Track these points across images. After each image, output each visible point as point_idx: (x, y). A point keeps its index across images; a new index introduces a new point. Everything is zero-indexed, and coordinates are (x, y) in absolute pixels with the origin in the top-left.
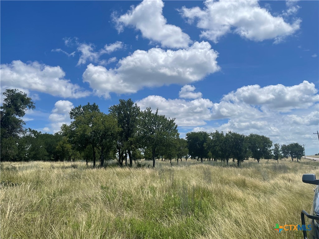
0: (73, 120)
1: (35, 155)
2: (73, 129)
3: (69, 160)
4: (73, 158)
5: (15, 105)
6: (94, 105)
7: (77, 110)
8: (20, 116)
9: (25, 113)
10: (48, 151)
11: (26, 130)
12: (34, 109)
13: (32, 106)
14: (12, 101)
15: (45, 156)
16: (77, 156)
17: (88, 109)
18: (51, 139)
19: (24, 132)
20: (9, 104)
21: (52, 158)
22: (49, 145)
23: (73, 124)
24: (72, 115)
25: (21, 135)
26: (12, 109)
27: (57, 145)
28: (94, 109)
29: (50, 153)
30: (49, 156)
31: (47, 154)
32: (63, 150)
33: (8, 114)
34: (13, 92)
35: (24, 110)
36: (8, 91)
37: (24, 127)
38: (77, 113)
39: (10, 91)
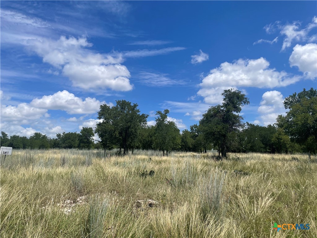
0: (288, 110)
1: (251, 147)
2: (290, 120)
3: (286, 152)
4: (291, 150)
5: (233, 103)
6: (311, 91)
7: (292, 99)
8: (237, 112)
9: (241, 109)
10: (263, 144)
11: (244, 124)
12: (248, 104)
13: (246, 102)
14: (230, 100)
15: (261, 148)
16: (295, 148)
17: (305, 95)
18: (265, 131)
19: (243, 126)
20: (227, 103)
21: (268, 150)
22: (264, 137)
23: (289, 114)
24: (286, 105)
25: (241, 129)
26: (230, 107)
27: (273, 137)
28: (312, 95)
29: (266, 145)
30: (265, 148)
31: (263, 146)
32: (279, 142)
33: (228, 111)
34: (229, 92)
35: (240, 106)
36: (226, 91)
37: (243, 122)
38: (292, 102)
39: (227, 91)
